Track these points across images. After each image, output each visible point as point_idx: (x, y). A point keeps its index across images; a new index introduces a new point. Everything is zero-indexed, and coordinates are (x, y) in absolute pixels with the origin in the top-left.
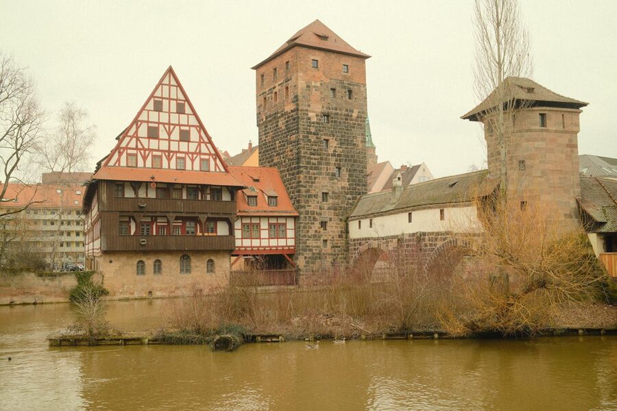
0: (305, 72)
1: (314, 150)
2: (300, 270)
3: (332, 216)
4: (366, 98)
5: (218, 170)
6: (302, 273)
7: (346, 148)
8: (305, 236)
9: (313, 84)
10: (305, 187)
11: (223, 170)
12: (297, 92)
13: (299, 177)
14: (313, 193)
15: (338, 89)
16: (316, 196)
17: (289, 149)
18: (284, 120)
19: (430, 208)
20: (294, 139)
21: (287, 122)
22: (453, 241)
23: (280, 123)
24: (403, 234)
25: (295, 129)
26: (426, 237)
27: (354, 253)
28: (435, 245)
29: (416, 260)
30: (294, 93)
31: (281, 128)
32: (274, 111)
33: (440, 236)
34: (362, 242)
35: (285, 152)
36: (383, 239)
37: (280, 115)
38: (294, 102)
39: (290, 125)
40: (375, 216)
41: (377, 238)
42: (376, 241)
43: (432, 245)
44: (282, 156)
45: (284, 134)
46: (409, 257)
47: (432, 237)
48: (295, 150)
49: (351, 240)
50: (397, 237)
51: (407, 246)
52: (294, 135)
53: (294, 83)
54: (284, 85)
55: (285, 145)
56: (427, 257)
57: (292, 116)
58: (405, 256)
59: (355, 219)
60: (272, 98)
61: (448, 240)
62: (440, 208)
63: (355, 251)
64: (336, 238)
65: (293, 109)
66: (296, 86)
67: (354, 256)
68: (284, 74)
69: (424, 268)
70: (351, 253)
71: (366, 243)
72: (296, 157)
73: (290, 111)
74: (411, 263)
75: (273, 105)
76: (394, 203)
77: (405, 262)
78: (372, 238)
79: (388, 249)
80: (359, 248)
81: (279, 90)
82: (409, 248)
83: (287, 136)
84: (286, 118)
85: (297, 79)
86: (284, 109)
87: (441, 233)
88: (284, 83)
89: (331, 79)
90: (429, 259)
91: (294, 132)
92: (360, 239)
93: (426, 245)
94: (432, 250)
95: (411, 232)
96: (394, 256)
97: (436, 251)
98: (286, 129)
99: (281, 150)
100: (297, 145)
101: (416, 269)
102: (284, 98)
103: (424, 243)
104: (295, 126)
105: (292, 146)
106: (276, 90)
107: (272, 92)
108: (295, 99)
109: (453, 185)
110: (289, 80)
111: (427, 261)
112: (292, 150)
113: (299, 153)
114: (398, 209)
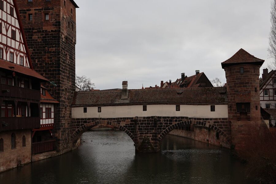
0: (62, 7)
1: (64, 60)
3: (68, 104)
5: (27, 66)
6: (60, 142)
7: (71, 61)
8: (61, 117)
9: (64, 17)
11: (29, 67)
13: (59, 77)
14: (63, 88)
15: (70, 23)
16: (64, 90)
17: (46, 56)
18: (41, 35)
19: (167, 104)
20: (54, 50)
21: (45, 37)
22: (188, 122)
23: (35, 37)
24: (137, 117)
25: (55, 44)
26: (162, 119)
27: (78, 128)
28: (170, 124)
29: (151, 131)
30: (56, 20)
31: (36, 40)
32: (28, 27)
33: (175, 119)
34: (88, 121)
35: (42, 58)
36: (114, 119)
37: (37, 31)
38: (56, 25)
39: (49, 40)
40: (105, 105)
41: (107, 118)
42: (106, 120)
43: (167, 123)
44: (37, 60)
45: (40, 45)
46: (143, 130)
47: (167, 119)
48: (55, 58)
49: (74, 119)
50: (130, 118)
51: (142, 124)
52: (54, 48)
53: (56, 13)
54: (42, 11)
55: (41, 53)
56: (162, 130)
57: (52, 34)
58: (139, 129)
59: (80, 106)
60: (25, 17)
61: (183, 121)
62: (177, 104)
63: (78, 126)
64: (69, 118)
65: (54, 30)
66: (58, 15)
67: (77, 129)
68: (43, 4)
69: (158, 136)
70: (73, 128)
71: (92, 121)
72: (56, 63)
73: (50, 31)
74: (145, 133)
75: (27, 23)
76: (125, 99)
77: (139, 133)
78: (101, 119)
79: (120, 125)
80: (84, 124)
81: (36, 14)
82: (144, 125)
83: (44, 47)
84: (43, 35)
85: (60, 11)
86: (42, 28)
87: (176, 118)
88: (42, 9)
89: (69, 16)
90: (164, 131)
91: (54, 46)
92: (86, 119)
93: (161, 123)
94: (167, 126)
95: (146, 116)
96: (127, 129)
97: (171, 127)
98: (43, 42)
99: (36, 56)
100: (58, 55)
101: (150, 136)
102: (43, 20)
103: (159, 122)
104: (56, 42)
105: (51, 55)
106: (31, 12)
107: (26, 13)
108: (58, 24)
109: (181, 93)
110: (50, 9)
111: (162, 132)
112: (51, 58)
113: (59, 60)
114: (134, 103)
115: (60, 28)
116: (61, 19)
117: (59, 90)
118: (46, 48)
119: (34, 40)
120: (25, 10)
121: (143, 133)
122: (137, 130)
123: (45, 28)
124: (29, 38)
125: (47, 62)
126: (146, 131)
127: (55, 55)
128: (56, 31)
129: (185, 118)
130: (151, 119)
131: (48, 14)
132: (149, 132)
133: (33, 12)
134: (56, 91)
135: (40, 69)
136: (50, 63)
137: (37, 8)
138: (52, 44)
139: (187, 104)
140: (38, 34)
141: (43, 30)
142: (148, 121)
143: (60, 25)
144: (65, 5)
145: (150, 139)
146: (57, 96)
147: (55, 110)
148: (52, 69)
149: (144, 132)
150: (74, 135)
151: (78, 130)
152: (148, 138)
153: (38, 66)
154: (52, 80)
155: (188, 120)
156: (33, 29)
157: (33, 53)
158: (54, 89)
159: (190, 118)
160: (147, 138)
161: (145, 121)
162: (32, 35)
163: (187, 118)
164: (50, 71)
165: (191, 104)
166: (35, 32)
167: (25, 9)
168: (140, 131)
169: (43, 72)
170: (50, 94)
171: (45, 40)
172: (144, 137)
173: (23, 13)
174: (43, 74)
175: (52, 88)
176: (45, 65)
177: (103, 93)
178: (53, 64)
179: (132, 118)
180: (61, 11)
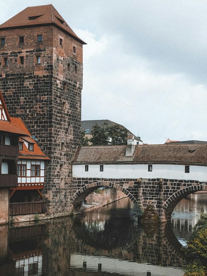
0: (56, 48)
1: (59, 110)
2: (49, 202)
3: (65, 161)
4: (82, 74)
5: (3, 119)
6: (51, 204)
7: (73, 110)
8: (53, 175)
9: (60, 58)
10: (54, 138)
11: (6, 119)
12: (52, 63)
13: (51, 130)
14: (58, 142)
15: (71, 65)
16: (59, 145)
17: (38, 106)
18: (32, 81)
19: (175, 164)
20: (46, 99)
21: (37, 84)
22: (198, 187)
23: (27, 83)
24: (141, 179)
25: (48, 92)
26: (169, 182)
27: (78, 189)
28: (177, 188)
29: (156, 196)
30: (48, 63)
31: (28, 87)
32: (20, 72)
33: (184, 183)
34: (89, 181)
35: (33, 107)
36: (117, 180)
37: (28, 76)
38: (48, 70)
39: (40, 87)
40: (107, 163)
41: (110, 179)
42: (108, 181)
43: (174, 188)
44: (28, 110)
45: (32, 93)
46: (148, 194)
47: (175, 182)
48: (46, 108)
49: (75, 179)
50: (134, 180)
51: (146, 187)
52: (46, 96)
53: (48, 55)
54: (34, 53)
55: (32, 102)
56: (168, 196)
57: (44, 80)
58: (143, 193)
59: (81, 163)
60: (16, 61)
61: (192, 186)
62: (186, 165)
63: (79, 187)
64: (67, 177)
65: (46, 75)
66: (51, 58)
67: (77, 191)
68: (35, 44)
69: (164, 203)
70: (74, 189)
71: (94, 182)
72: (47, 113)
73: (42, 76)
74: (150, 199)
75: (18, 67)
76: (129, 157)
77: (143, 198)
78: (103, 179)
79: (123, 187)
80: (85, 185)
81: (27, 56)
82: (149, 189)
83: (36, 95)
84: (35, 81)
85: (52, 52)
86: (33, 73)
87: (185, 181)
88: (34, 51)
89: (68, 56)
90: (171, 197)
91: (46, 94)
92: (87, 179)
93: (167, 188)
94: (174, 191)
95: (151, 178)
96: (130, 193)
97: (178, 192)
98: (35, 89)
99: (27, 105)
100: (50, 104)
101: (155, 203)
102: (34, 64)
103: (165, 186)
104: (48, 89)
105: (43, 104)
106: (22, 55)
107: (17, 56)
108: (50, 68)
109: (193, 151)
110: (42, 51)
111: (168, 198)
112: (43, 108)
113: (52, 111)
114: (138, 161)
115: (52, 73)
116: (53, 62)
117: (50, 144)
118: (38, 96)
119: (25, 87)
120: (16, 53)
121: (147, 199)
122: (141, 194)
123: (36, 73)
124: (21, 85)
125: (39, 113)
126: (150, 196)
127: (47, 104)
128: (47, 76)
129: (196, 182)
130: (156, 181)
131: (40, 56)
132: (154, 198)
133: (24, 54)
134: (47, 145)
135: (31, 121)
136: (41, 113)
137: (29, 50)
138: (43, 92)
139: (197, 165)
140: (29, 80)
141: (35, 75)
142: (153, 184)
143: (52, 69)
144: (61, 44)
145: (155, 206)
146: (49, 152)
147: (46, 168)
148: (43, 120)
149: (149, 197)
150: (74, 197)
151: (79, 192)
152: (153, 204)
153: (30, 116)
154: (44, 133)
155: (199, 185)
156: (25, 74)
157: (24, 102)
158: (45, 143)
159: (201, 183)
160: (151, 204)
161: (150, 183)
162: (23, 81)
163: (197, 182)
164: (41, 122)
165: (202, 165)
166: (27, 78)
167: (16, 51)
168: (144, 196)
169: (35, 123)
170: (41, 149)
171: (37, 86)
172: (148, 203)
173: (14, 56)
174: (35, 126)
175: (43, 143)
176: (37, 116)
177: (108, 148)
178: (45, 114)
179: (136, 180)
180: (54, 52)
